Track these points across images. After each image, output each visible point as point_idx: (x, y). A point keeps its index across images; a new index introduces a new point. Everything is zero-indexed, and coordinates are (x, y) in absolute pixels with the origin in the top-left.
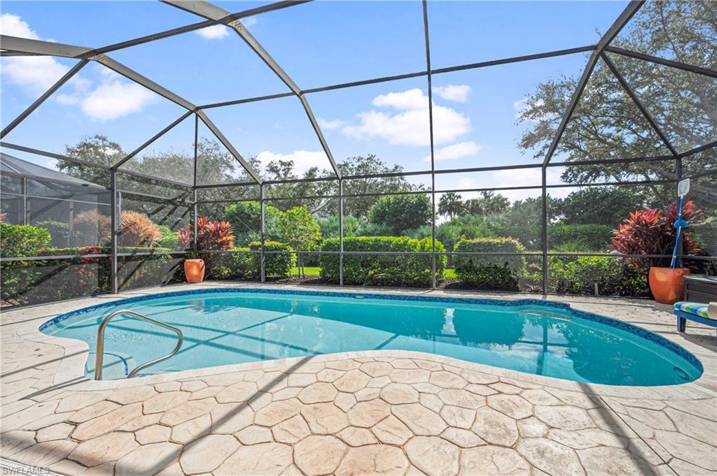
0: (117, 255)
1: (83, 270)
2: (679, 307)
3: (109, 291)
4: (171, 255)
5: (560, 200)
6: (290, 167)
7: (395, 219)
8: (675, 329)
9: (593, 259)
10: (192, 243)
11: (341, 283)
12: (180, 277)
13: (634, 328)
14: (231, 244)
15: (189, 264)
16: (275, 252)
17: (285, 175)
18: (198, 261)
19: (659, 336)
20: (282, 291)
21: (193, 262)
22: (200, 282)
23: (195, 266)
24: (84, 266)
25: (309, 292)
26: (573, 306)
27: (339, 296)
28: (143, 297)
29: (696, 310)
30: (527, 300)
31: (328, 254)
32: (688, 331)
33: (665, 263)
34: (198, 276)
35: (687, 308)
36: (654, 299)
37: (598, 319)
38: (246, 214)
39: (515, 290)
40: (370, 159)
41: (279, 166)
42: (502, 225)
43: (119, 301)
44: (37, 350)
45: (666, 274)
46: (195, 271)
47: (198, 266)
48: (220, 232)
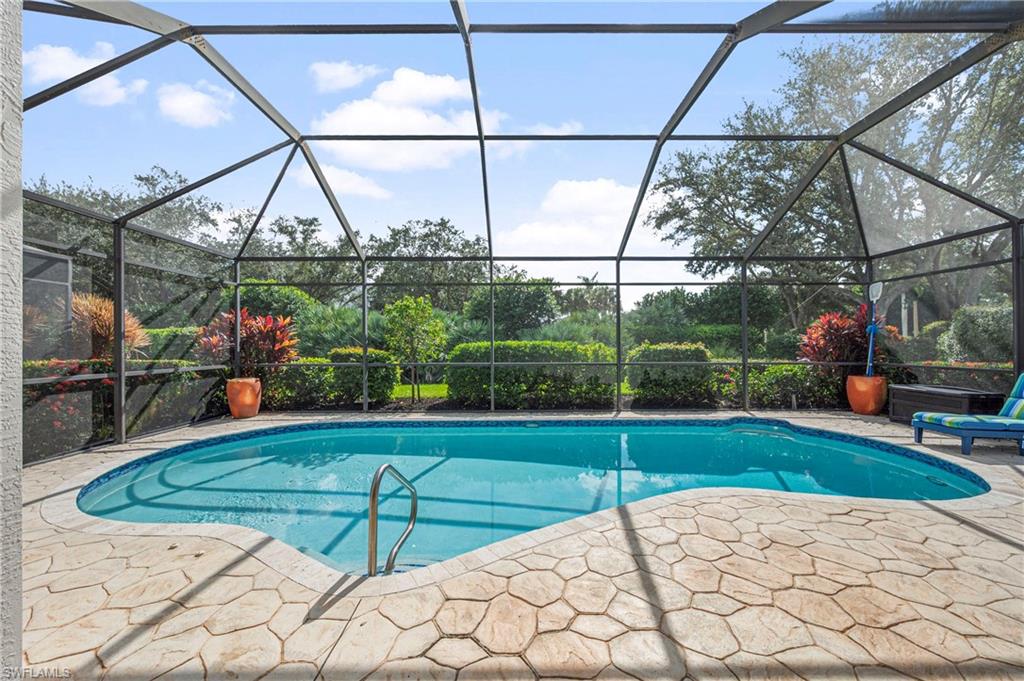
0: (125, 374)
1: (59, 403)
2: (921, 417)
3: (113, 439)
4: (196, 372)
5: (696, 294)
6: (313, 227)
7: (506, 314)
8: (913, 440)
9: (784, 368)
10: (232, 351)
11: (493, 407)
12: (219, 409)
13: (873, 442)
14: (293, 353)
15: (238, 387)
16: (375, 364)
17: (305, 239)
18: (252, 380)
19: (905, 449)
20: (414, 422)
21: (244, 383)
22: (254, 416)
23: (247, 391)
24: (62, 396)
26: (791, 421)
28: (187, 445)
29: (940, 420)
30: (736, 418)
31: (463, 367)
32: (924, 441)
33: (860, 371)
34: (252, 406)
35: (930, 418)
36: (852, 410)
37: (828, 436)
38: (262, 302)
39: (712, 406)
40: (443, 224)
41: (295, 224)
42: (636, 324)
43: (153, 456)
44: (172, 548)
45: (866, 383)
46: (248, 398)
47: (253, 390)
48: (278, 332)
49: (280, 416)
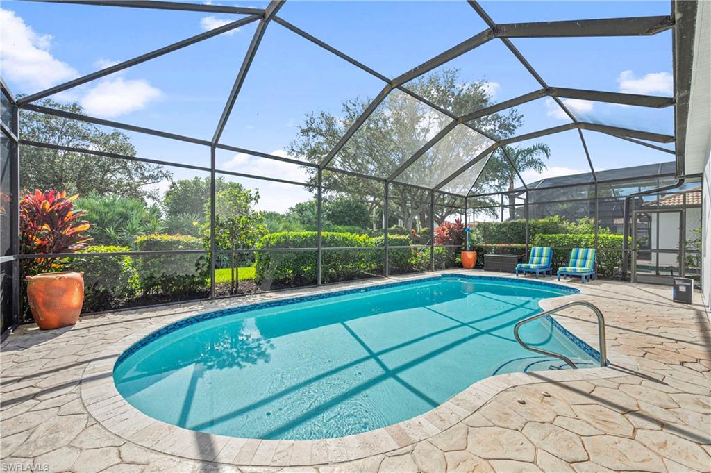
11: (320, 282)
13: (504, 278)
15: (62, 284)
25: (321, 295)
27: (349, 294)
36: (463, 267)
45: (469, 254)
49: (149, 313)
